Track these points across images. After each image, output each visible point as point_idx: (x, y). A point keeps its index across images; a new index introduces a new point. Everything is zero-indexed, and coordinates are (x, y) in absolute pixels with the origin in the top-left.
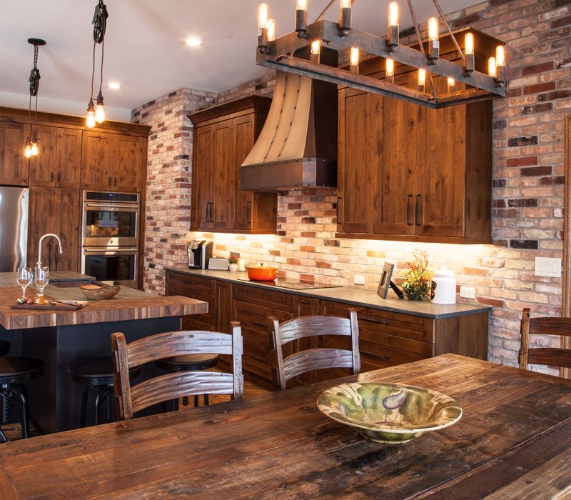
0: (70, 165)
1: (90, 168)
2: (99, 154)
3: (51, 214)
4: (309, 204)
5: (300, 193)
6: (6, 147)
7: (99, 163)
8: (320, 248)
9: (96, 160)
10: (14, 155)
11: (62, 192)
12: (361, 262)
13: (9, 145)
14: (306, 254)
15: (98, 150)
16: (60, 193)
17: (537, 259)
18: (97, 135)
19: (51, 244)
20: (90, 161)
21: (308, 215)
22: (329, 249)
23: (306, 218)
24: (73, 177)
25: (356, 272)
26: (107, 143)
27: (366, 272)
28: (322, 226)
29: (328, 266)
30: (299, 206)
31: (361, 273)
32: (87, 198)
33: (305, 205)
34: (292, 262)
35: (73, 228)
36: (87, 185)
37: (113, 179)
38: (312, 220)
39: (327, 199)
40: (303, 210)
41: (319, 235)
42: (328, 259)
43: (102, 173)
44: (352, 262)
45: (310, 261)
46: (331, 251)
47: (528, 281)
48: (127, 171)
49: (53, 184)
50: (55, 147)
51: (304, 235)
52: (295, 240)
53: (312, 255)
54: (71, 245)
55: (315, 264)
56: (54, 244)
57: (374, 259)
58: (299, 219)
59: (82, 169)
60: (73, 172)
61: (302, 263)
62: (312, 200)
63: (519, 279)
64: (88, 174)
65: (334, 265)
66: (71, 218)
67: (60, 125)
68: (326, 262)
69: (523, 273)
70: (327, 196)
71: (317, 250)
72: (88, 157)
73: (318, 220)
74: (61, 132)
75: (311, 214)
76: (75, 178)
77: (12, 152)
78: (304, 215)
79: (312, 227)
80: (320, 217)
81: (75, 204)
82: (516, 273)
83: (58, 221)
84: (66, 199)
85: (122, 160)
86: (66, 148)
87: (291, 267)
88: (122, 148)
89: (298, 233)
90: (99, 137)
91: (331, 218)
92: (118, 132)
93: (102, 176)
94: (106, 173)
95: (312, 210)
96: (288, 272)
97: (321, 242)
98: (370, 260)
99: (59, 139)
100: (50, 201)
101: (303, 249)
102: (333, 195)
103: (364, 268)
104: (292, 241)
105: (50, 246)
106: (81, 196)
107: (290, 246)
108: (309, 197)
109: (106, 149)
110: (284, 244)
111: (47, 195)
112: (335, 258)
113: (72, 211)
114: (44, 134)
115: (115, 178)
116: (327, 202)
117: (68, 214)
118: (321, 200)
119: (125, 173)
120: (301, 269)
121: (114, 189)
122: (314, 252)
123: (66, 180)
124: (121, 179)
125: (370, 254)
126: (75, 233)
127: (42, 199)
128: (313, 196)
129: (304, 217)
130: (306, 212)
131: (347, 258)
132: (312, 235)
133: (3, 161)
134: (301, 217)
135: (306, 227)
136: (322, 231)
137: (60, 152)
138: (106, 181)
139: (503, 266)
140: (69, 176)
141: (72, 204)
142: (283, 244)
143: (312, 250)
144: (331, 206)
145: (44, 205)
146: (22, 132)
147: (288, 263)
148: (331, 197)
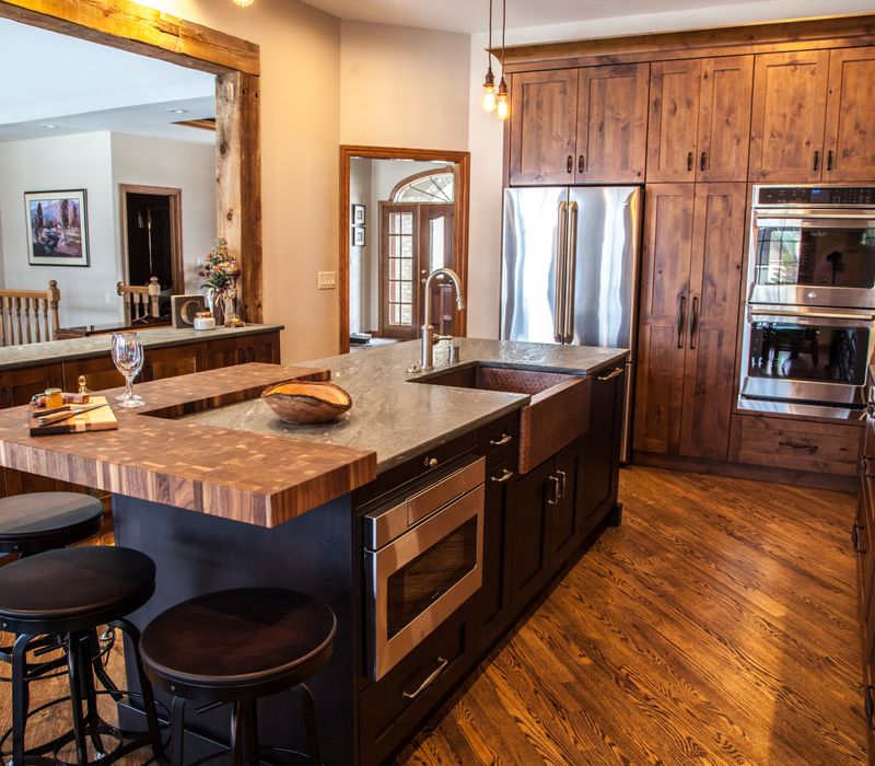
0: (728, 134)
1: (773, 135)
2: (792, 103)
3: (686, 236)
6: (608, 113)
7: (792, 122)
9: (785, 116)
10: (621, 125)
11: (709, 191)
13: (612, 111)
15: (791, 93)
16: (705, 194)
18: (787, 61)
19: (686, 296)
20: (772, 121)
24: (733, 158)
26: (813, 73)
32: (760, 202)
35: (731, 265)
36: (764, 174)
37: (826, 156)
43: (798, 144)
48: (863, 132)
49: (691, 177)
50: (696, 101)
54: (724, 299)
56: (691, 297)
59: (751, 139)
60: (735, 147)
64: (766, 149)
66: (727, 241)
67: (704, 53)
72: (768, 111)
74: (708, 66)
76: (738, 158)
77: (617, 120)
81: (737, 214)
83: (701, 250)
84: (718, 205)
85: (848, 109)
86: (720, 98)
88: (851, 80)
90: (794, 64)
92: (839, 43)
93: (798, 149)
94: (808, 143)
99: (703, 81)
100: (685, 211)
105: (683, 298)
106: (748, 197)
109: (809, 88)
111: (681, 199)
113: (730, 230)
114: (676, 76)
115: (830, 152)
117: (722, 236)
119: (856, 139)
121: (827, 176)
123: (719, 165)
124: (846, 154)
126: (733, 276)
127: (671, 206)
133: (603, 140)
137: (706, 109)
138: (809, 160)
140: (724, 159)
141: (730, 215)
145: (675, 219)
146: (634, 81)
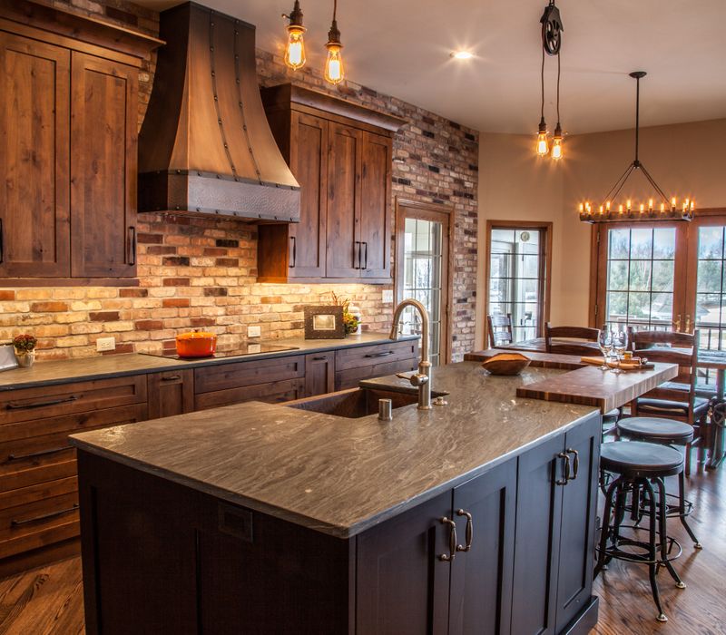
4: (177, 237)
5: (159, 219)
8: (198, 300)
12: (255, 311)
14: (174, 311)
17: (384, 291)
21: (175, 253)
22: (212, 299)
23: (171, 259)
25: (249, 325)
27: (261, 321)
28: (200, 269)
29: (211, 323)
30: (158, 239)
31: (255, 324)
33: (170, 238)
34: (144, 326)
38: (184, 262)
39: (207, 232)
40: (164, 245)
41: (195, 282)
42: (211, 314)
44: (244, 312)
45: (181, 319)
46: (215, 302)
47: (379, 308)
51: (167, 283)
52: (151, 291)
53: (184, 312)
55: (189, 324)
57: (270, 306)
58: (157, 260)
61: (166, 324)
62: (182, 231)
63: (375, 307)
65: (220, 320)
68: (208, 318)
69: (377, 302)
70: (208, 228)
71: (194, 302)
73: (194, 261)
75: (182, 252)
78: (169, 253)
79: (183, 272)
80: (197, 257)
82: (373, 303)
87: (144, 335)
89: (158, 281)
91: (214, 259)
95: (182, 246)
96: (137, 344)
97: (200, 291)
98: (266, 308)
101: (167, 304)
102: (216, 228)
103: (259, 316)
104: (145, 294)
107: (139, 303)
108: (177, 226)
110: (126, 300)
112: (221, 311)
116: (208, 237)
118: (197, 233)
120: (165, 335)
122: (187, 306)
125: (265, 300)
128: (185, 227)
129: (167, 256)
130: (172, 249)
131: (237, 308)
132: (185, 282)
134: (161, 256)
135: (171, 272)
136: (199, 277)
139: (366, 298)
142: (122, 299)
143: (184, 304)
144: (213, 243)
147: (137, 330)
148: (213, 231)
